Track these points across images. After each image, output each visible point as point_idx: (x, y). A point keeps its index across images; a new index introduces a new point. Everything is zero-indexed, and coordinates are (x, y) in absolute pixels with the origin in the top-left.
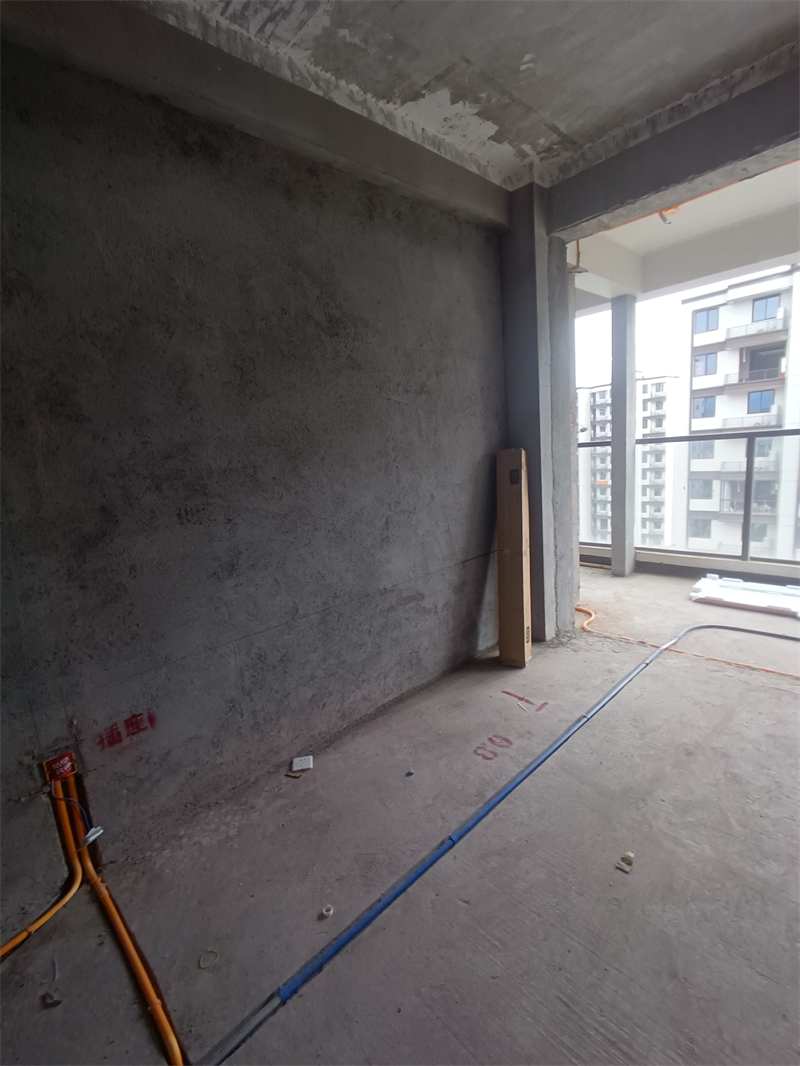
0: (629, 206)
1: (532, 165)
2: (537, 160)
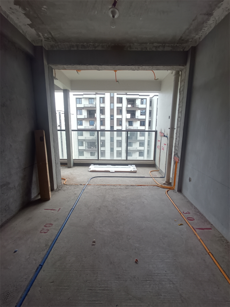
1: (42, 40)
2: (43, 40)
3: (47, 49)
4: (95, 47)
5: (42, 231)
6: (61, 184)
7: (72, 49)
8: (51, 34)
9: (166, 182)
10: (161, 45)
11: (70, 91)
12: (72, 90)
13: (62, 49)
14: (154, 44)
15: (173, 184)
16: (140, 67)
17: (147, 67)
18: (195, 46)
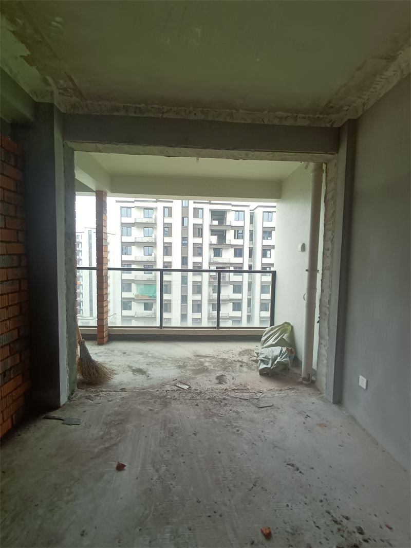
0: (114, 146)
1: (52, 93)
2: (56, 92)
3: (63, 110)
4: (163, 113)
7: (116, 114)
8: (72, 80)
9: (305, 379)
10: (289, 114)
11: (109, 193)
12: (112, 192)
13: (95, 114)
14: (277, 112)
16: (250, 153)
17: (263, 154)
18: (356, 118)
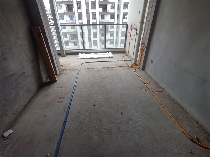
5: (59, 102)
6: (61, 70)
9: (134, 64)
15: (139, 65)
